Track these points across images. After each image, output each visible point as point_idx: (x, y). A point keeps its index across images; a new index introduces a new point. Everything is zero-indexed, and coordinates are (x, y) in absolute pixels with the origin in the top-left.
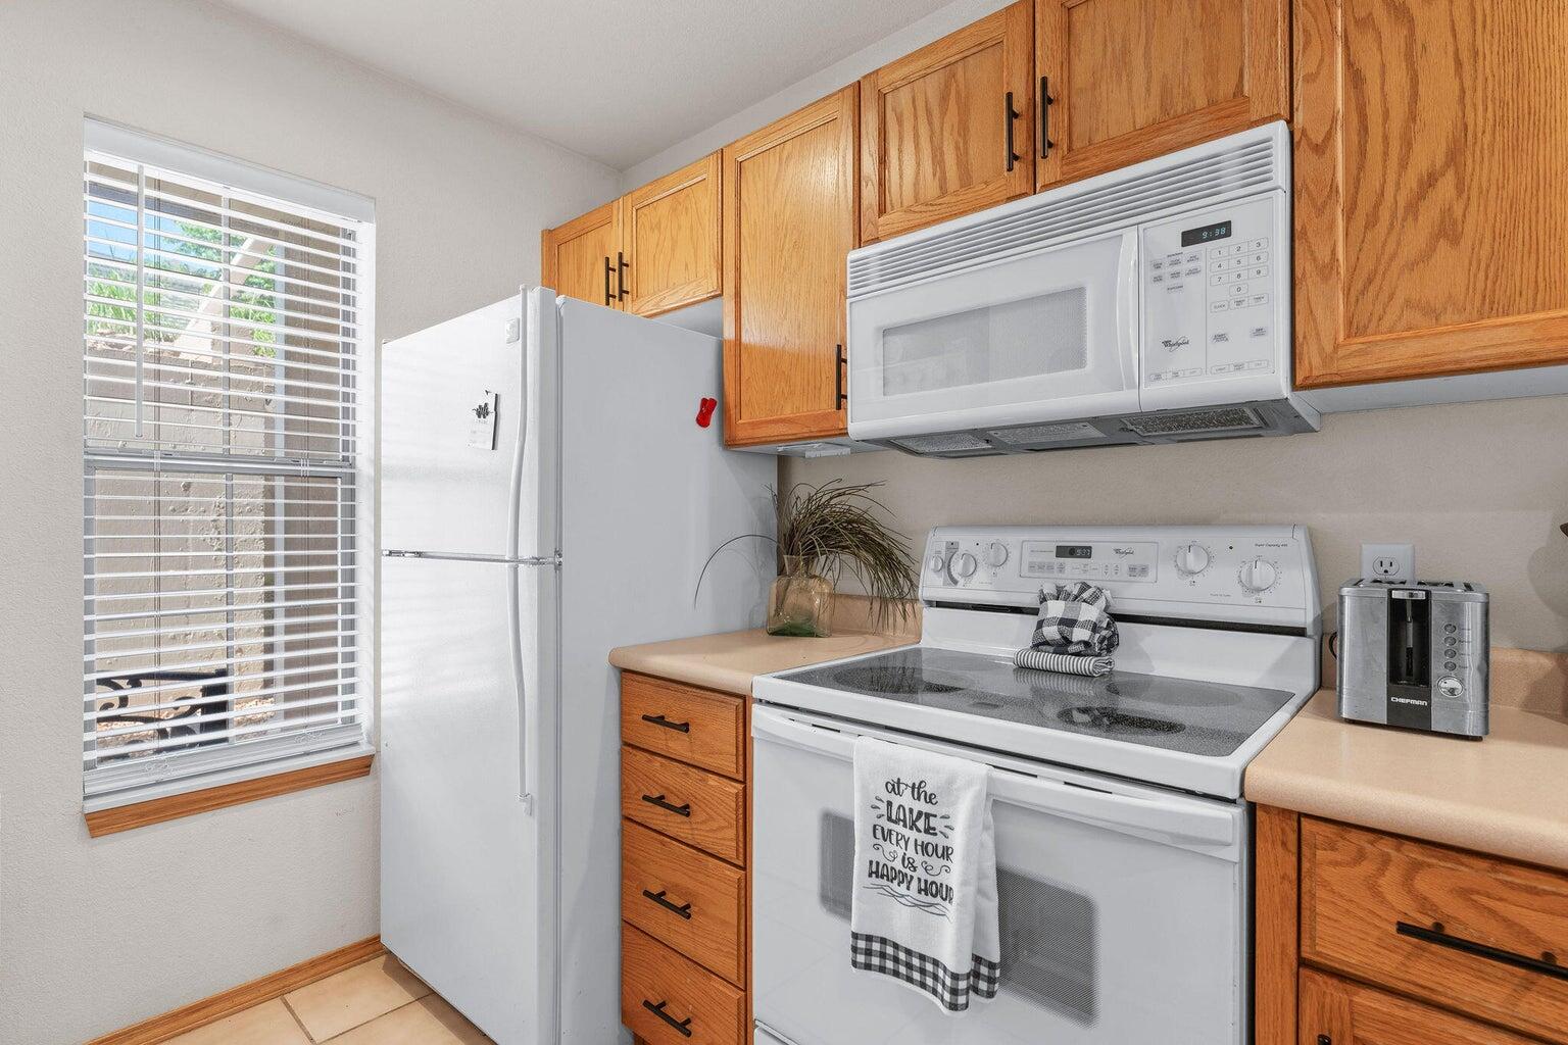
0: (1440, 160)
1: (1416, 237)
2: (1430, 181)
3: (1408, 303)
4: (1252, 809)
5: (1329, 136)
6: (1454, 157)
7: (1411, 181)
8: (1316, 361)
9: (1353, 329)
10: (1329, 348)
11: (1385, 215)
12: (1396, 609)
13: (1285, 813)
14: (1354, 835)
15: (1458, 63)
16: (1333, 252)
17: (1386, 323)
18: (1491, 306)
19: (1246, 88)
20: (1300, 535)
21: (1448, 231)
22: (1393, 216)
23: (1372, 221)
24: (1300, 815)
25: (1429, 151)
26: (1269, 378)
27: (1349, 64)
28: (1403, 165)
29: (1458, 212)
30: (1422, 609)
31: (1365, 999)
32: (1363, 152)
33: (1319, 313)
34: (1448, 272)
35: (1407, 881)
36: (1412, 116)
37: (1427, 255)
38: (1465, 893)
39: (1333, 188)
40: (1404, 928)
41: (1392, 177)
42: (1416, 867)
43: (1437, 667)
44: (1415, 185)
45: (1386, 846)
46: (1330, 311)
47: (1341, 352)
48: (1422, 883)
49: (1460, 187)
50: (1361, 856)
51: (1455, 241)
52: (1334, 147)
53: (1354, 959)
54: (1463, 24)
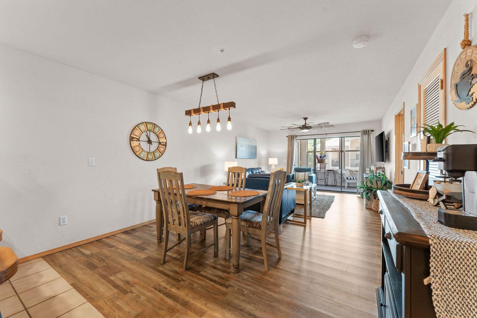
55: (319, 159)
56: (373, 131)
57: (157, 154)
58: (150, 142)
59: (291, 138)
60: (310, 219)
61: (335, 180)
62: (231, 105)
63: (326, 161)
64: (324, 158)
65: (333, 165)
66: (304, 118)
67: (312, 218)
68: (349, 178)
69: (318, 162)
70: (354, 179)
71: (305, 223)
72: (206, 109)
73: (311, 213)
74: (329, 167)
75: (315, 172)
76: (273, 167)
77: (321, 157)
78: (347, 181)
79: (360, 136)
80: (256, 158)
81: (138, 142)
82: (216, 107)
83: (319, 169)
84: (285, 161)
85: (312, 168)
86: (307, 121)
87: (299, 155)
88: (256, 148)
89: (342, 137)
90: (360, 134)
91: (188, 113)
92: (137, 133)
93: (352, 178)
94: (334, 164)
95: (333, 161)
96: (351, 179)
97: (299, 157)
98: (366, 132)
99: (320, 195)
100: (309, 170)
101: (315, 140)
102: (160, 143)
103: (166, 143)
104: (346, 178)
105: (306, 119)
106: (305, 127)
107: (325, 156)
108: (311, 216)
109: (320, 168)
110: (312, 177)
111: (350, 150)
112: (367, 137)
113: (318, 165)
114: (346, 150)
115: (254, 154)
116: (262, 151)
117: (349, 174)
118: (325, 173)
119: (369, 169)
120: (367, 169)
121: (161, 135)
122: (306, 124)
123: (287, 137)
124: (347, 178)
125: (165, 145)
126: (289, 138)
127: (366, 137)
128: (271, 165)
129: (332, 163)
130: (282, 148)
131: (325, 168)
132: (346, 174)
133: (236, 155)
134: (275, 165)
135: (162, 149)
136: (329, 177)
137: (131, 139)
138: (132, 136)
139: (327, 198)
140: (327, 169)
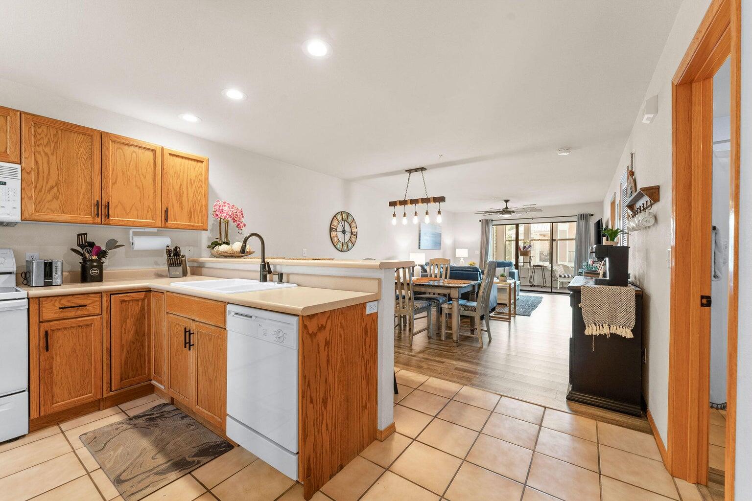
0: (54, 185)
1: (49, 197)
2: (52, 188)
3: (48, 208)
4: (28, 299)
5: (31, 171)
6: (57, 185)
7: (48, 186)
8: (27, 215)
9: (36, 211)
10: (30, 214)
11: (43, 190)
12: (46, 264)
13: (36, 298)
14: (50, 298)
15: (58, 169)
16: (32, 195)
17: (43, 211)
18: (63, 212)
19: (8, 152)
20: (11, 251)
21: (55, 197)
22: (45, 191)
23: (40, 191)
24: (39, 297)
25: (52, 182)
26: (16, 217)
27: (35, 159)
28: (47, 183)
29: (58, 195)
30: (51, 264)
31: (52, 323)
32: (38, 178)
33: (28, 206)
34: (55, 205)
35: (60, 303)
36: (49, 174)
37: (52, 200)
38: (68, 301)
39: (32, 182)
40: (60, 308)
41: (44, 184)
42: (61, 299)
43: (54, 274)
44: (49, 187)
45: (56, 298)
46: (31, 207)
47: (33, 215)
48: (62, 302)
49: (58, 191)
50: (52, 300)
51: (57, 199)
52: (32, 174)
53: (50, 317)
54: (59, 163)
55: (522, 250)
56: (592, 215)
57: (350, 245)
58: (344, 232)
59: (486, 223)
60: (514, 317)
61: (544, 279)
62: (441, 199)
63: (532, 253)
64: (529, 250)
65: (541, 260)
66: (505, 201)
67: (516, 316)
68: (563, 276)
69: (521, 255)
70: (569, 277)
71: (510, 319)
72: (414, 202)
73: (515, 312)
74: (536, 261)
75: (517, 267)
76: (462, 260)
77: (524, 247)
78: (560, 280)
79: (576, 221)
80: (440, 249)
81: (336, 233)
82: (426, 201)
83: (522, 264)
84: (478, 252)
85: (514, 262)
86: (510, 205)
87: (495, 245)
88: (441, 236)
89: (552, 223)
90: (575, 219)
91: (392, 204)
92: (335, 223)
93: (567, 276)
94: (543, 258)
95: (541, 253)
96: (565, 277)
97: (495, 248)
98: (584, 217)
99: (523, 296)
100: (509, 264)
101: (517, 225)
102: (352, 233)
103: (357, 232)
104: (558, 276)
105: (507, 201)
106: (506, 211)
107: (530, 246)
108: (515, 314)
109: (524, 263)
110: (514, 273)
111: (567, 238)
112: (585, 224)
113: (521, 258)
114: (559, 238)
115: (437, 243)
116: (447, 241)
117: (563, 270)
118: (529, 269)
119: (586, 263)
120: (584, 263)
121: (353, 225)
122: (507, 208)
123: (480, 221)
124: (560, 276)
125: (356, 235)
126: (482, 223)
127: (583, 223)
128: (459, 258)
129: (540, 256)
130: (473, 236)
131: (530, 263)
132: (559, 270)
133: (420, 246)
134: (464, 259)
135: (353, 240)
136: (536, 274)
137: (331, 229)
138: (332, 226)
139: (532, 299)
140: (532, 265)
